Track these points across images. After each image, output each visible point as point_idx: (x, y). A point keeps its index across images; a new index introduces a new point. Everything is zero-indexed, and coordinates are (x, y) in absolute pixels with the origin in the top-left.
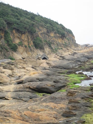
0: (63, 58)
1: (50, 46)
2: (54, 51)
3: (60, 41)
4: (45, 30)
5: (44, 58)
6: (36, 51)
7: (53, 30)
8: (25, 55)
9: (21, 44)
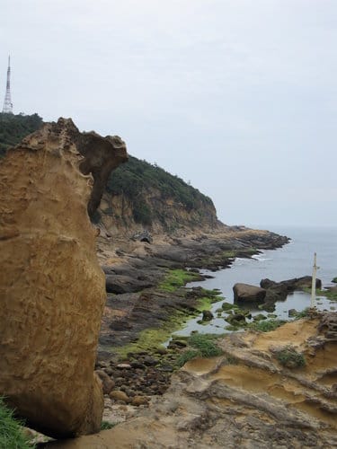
0: (179, 243)
1: (163, 222)
4: (158, 194)
5: (144, 240)
7: (173, 195)
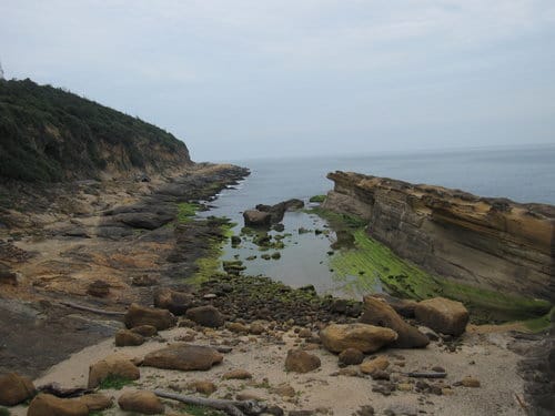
0: (172, 181)
1: (153, 164)
2: (159, 170)
3: (168, 157)
4: (146, 141)
5: (145, 180)
6: (133, 169)
7: (159, 141)
8: (117, 175)
9: (111, 159)
